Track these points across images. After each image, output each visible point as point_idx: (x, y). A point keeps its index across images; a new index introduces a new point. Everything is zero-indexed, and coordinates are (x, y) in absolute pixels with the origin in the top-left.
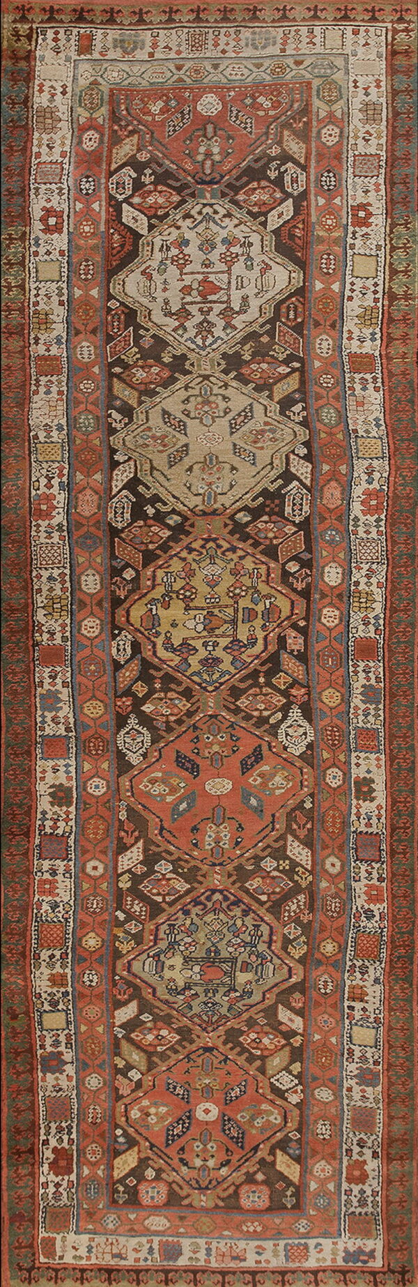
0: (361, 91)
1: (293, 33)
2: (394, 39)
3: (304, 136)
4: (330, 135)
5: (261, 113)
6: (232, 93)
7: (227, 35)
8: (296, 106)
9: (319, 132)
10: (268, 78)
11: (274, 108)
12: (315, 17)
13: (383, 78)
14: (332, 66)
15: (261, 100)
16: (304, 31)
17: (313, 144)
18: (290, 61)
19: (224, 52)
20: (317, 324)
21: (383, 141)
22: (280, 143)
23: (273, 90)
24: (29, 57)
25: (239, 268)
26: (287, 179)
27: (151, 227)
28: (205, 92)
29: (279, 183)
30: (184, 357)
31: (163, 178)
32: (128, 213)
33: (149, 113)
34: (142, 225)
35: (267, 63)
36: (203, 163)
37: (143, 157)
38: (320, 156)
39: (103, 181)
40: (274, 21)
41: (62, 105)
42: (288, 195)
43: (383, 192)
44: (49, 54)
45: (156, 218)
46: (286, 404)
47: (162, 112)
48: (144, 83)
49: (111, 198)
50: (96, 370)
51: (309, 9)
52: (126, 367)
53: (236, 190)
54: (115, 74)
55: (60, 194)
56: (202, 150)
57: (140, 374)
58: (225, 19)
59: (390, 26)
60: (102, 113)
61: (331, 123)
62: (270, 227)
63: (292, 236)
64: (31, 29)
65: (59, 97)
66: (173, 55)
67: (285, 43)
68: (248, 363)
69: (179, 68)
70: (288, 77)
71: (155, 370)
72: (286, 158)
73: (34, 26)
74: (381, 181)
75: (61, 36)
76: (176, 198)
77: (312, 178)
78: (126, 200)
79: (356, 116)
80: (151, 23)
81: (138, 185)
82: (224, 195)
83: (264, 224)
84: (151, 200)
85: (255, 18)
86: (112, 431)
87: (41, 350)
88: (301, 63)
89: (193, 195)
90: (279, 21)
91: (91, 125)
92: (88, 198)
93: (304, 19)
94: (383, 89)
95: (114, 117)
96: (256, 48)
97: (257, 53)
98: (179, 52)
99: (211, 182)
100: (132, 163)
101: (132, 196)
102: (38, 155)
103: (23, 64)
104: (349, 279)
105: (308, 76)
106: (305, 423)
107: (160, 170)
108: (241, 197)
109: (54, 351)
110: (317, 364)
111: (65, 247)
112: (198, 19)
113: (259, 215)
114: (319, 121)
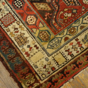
0: (32, 46)
1: (79, 50)
4: (31, 19)
5: (66, 10)
6: (83, 10)
8: (54, 22)
9: (37, 18)
10: (74, 25)
13: (27, 58)
14: (52, 47)
15: (70, 15)
16: (75, 53)
17: (35, 12)
18: (70, 37)
35: (80, 31)
61: (35, 24)
67: (79, 43)
70: (66, 31)
88: (65, 40)
93: (79, 58)
105: (58, 36)
114: (40, 21)
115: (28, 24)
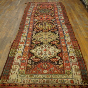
0: (16, 73)
1: (28, 82)
2: (7, 81)
3: (27, 67)
4: (23, 67)
5: (35, 70)
7: (42, 82)
9: (25, 67)
10: (34, 75)
11: (33, 71)
12: (23, 85)
14: (21, 76)
15: (35, 72)
16: (25, 82)
17: (26, 66)
18: (29, 77)
19: (43, 80)
20: (28, 47)
21: (13, 66)
22: (32, 66)
23: (33, 73)
24: (83, 79)
25: (40, 52)
26: (31, 62)
27: (55, 56)
28: (46, 73)
29: (32, 61)
30: (49, 44)
31: (54, 63)
32: (60, 58)
33: (57, 71)
34: (57, 57)
35: (34, 77)
36: (46, 64)
37: (57, 65)
38: (25, 64)
39: (64, 62)
40: (32, 84)
41: (74, 72)
42: (31, 60)
43: (14, 60)
44: (79, 79)
45: (55, 57)
46: (35, 39)
47: (55, 71)
48: (58, 75)
49: (63, 60)
50: (62, 43)
51: (24, 86)
52: (58, 43)
53: (40, 61)
54: (65, 76)
55: (72, 61)
56: (46, 66)
57: (55, 42)
58: (42, 85)
59: (7, 83)
60: (66, 71)
61: (22, 69)
62: (35, 56)
63: (31, 55)
64: (85, 84)
65: (75, 73)
66: (53, 79)
67: (30, 80)
68: (39, 43)
69: (51, 77)
71: (53, 43)
72: (31, 64)
73: (84, 84)
74: (14, 62)
75: (78, 83)
76: (51, 60)
77: (26, 62)
78: (60, 60)
79: (17, 69)
80: (58, 85)
81: (58, 62)
82: (43, 60)
83: (36, 56)
84: (56, 60)
85: (36, 85)
86: (59, 37)
87: (71, 45)
88: (27, 77)
89: (48, 60)
90: (31, 84)
91: (68, 69)
92: (67, 60)
93: (25, 84)
94: (11, 73)
95: (64, 70)
96: (36, 80)
97: (36, 79)
98: (52, 80)
99: (44, 62)
100: (59, 65)
101: (59, 60)
102: (77, 66)
103: (84, 78)
104: (22, 51)
105: (26, 75)
106: (32, 38)
107: (54, 64)
108: (40, 60)
109: (69, 45)
110: (29, 43)
111: (69, 55)
112: (48, 85)
113: (36, 57)
115: (21, 67)
